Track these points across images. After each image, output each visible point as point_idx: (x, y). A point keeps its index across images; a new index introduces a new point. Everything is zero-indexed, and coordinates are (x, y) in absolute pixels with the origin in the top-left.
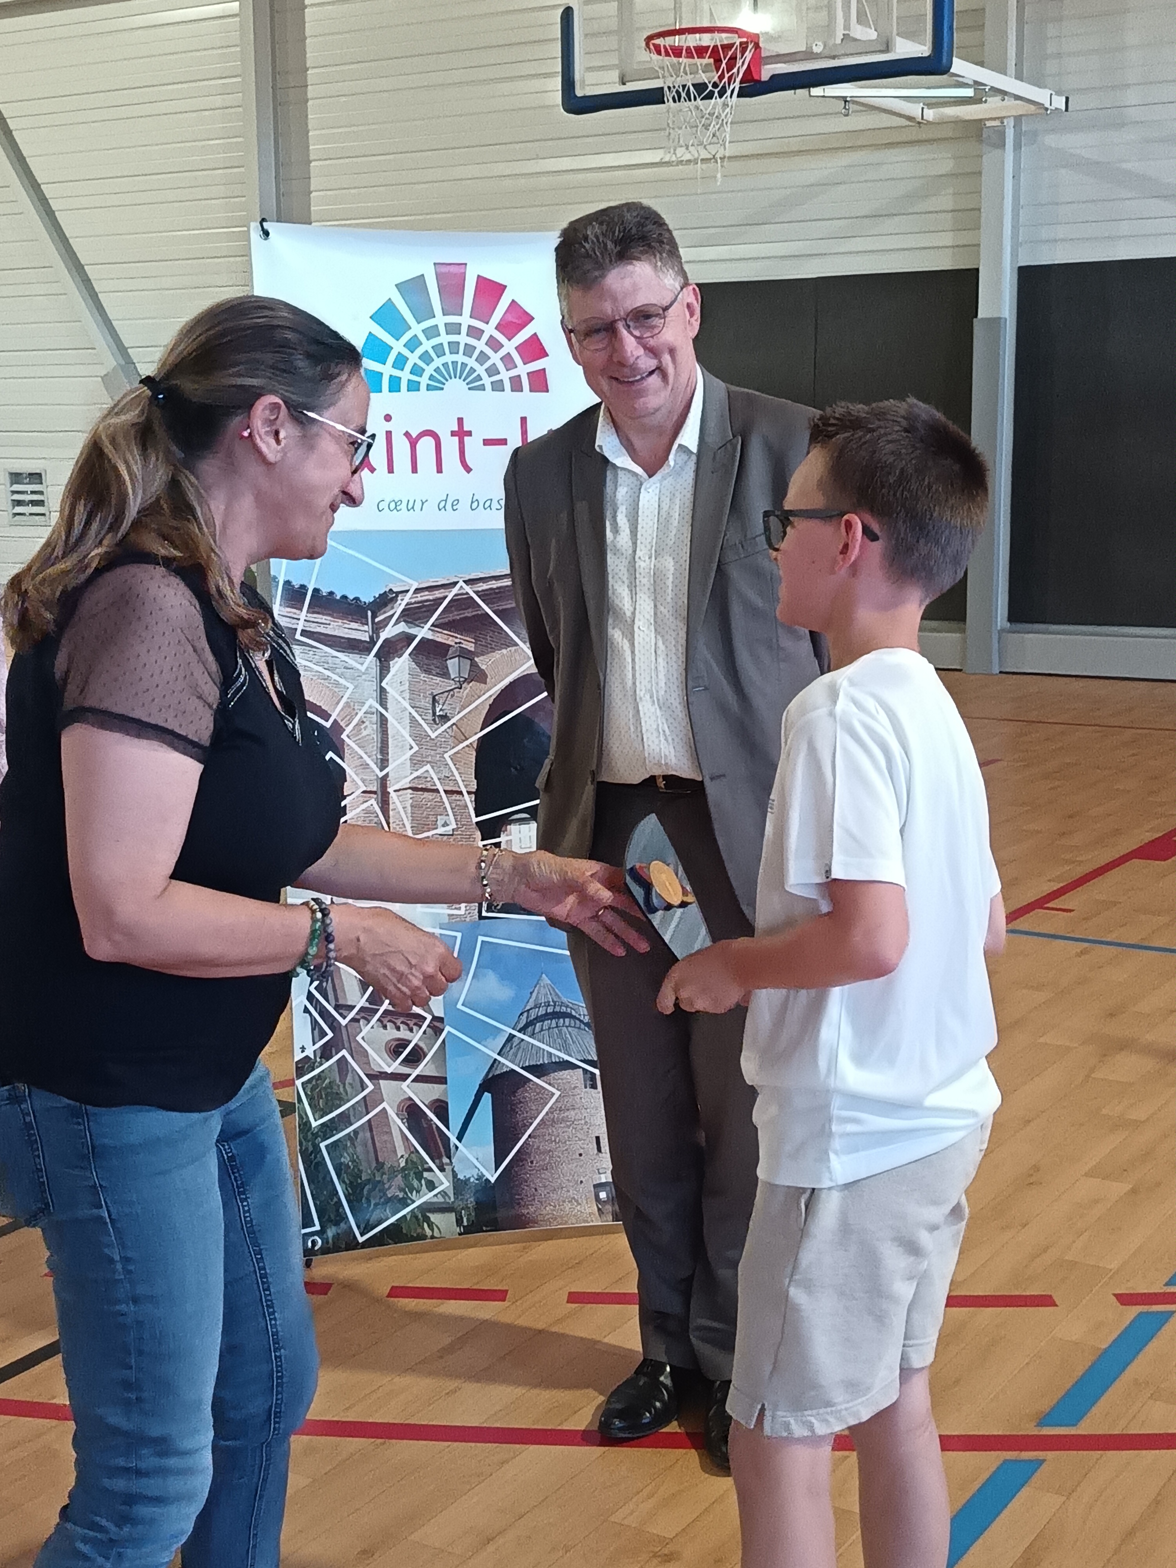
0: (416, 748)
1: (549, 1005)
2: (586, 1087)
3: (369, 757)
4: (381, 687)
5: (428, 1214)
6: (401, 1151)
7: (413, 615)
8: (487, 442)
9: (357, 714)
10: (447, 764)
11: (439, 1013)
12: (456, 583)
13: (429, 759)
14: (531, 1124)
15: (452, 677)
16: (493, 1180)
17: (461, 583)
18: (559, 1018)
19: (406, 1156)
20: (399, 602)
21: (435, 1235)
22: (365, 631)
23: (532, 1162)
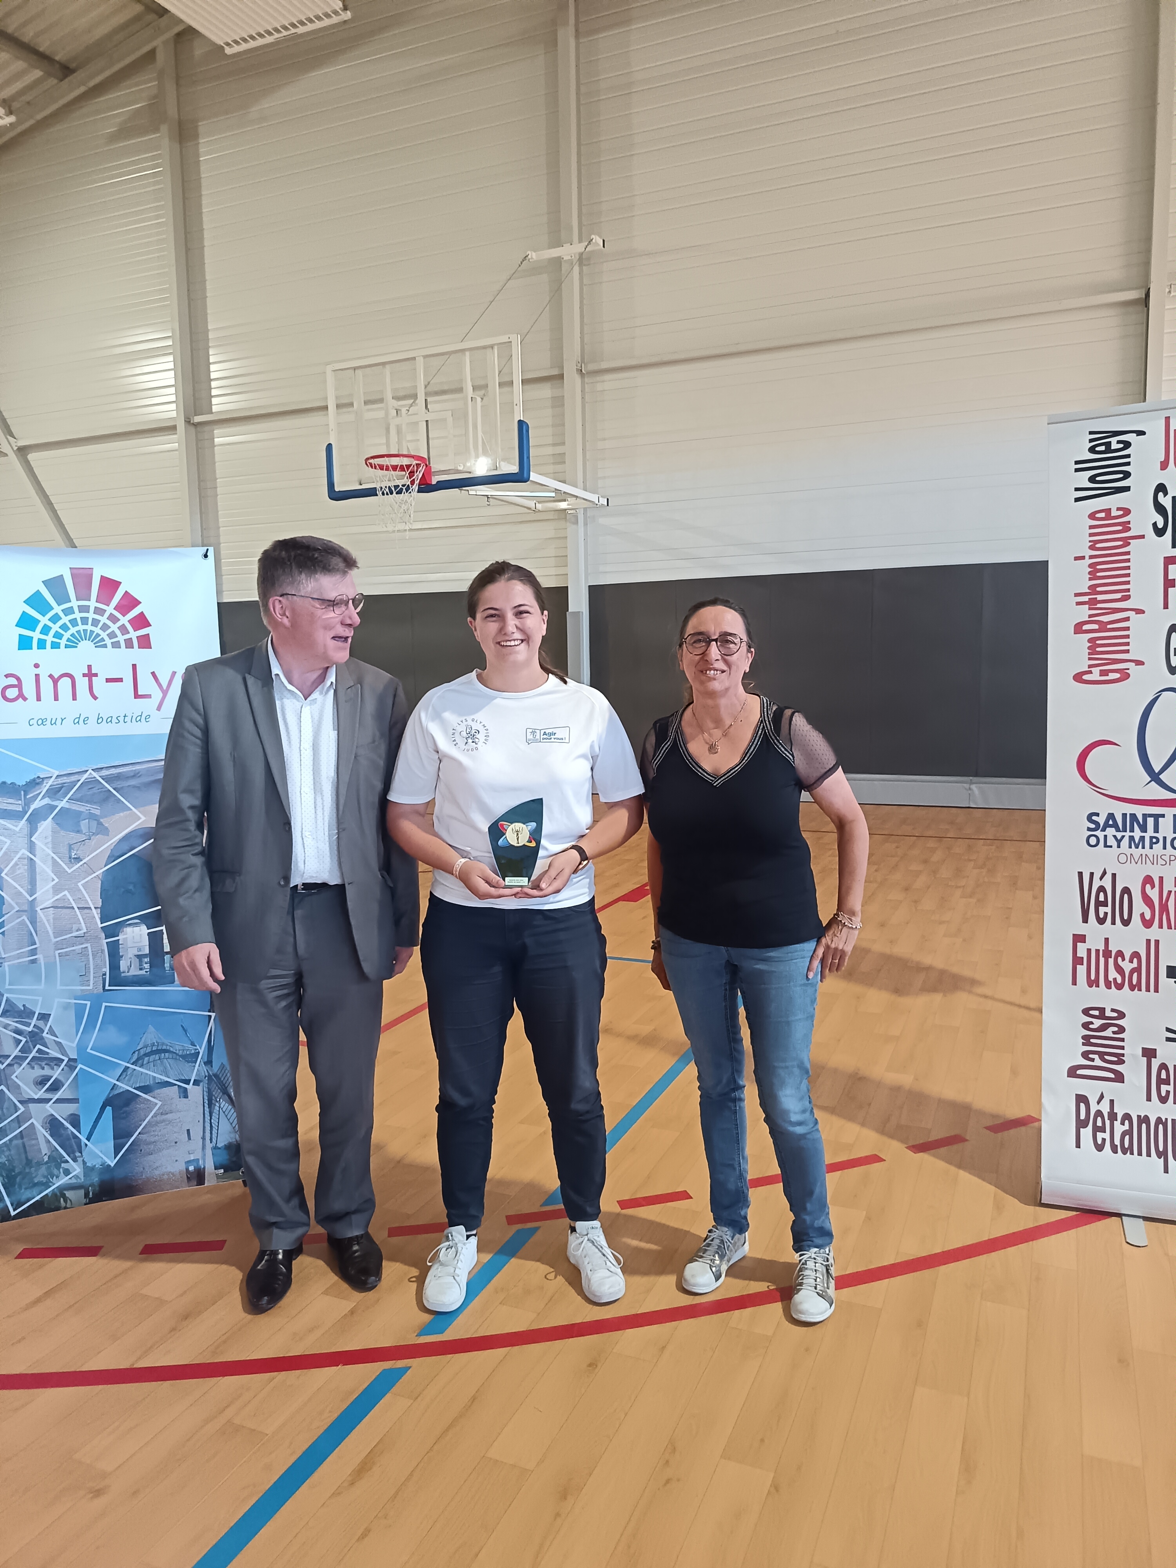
0: (57, 880)
1: (154, 1045)
2: (180, 1098)
3: (22, 887)
4: (31, 841)
5: (65, 1192)
6: (45, 1150)
7: (55, 792)
8: (108, 680)
9: (13, 859)
10: (80, 890)
11: (73, 1056)
12: (87, 771)
13: (67, 887)
14: (141, 1125)
15: (84, 832)
16: (112, 1165)
17: (90, 771)
18: (161, 1053)
19: (48, 1154)
20: (44, 785)
21: (68, 1205)
22: (19, 804)
23: (141, 1150)
